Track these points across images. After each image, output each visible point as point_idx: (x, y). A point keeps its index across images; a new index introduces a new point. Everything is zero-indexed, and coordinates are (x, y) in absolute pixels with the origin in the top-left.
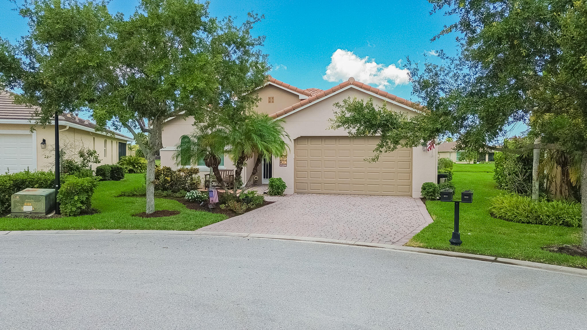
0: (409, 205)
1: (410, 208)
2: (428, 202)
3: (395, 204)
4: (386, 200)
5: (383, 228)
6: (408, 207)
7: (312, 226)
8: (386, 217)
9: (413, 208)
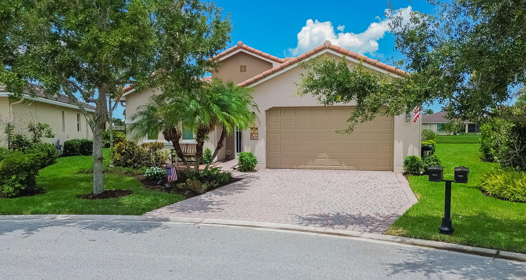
0: (390, 182)
1: (391, 185)
2: (411, 177)
3: (375, 180)
4: (365, 175)
5: (360, 209)
6: (389, 183)
7: (278, 208)
8: (363, 195)
9: (394, 184)
